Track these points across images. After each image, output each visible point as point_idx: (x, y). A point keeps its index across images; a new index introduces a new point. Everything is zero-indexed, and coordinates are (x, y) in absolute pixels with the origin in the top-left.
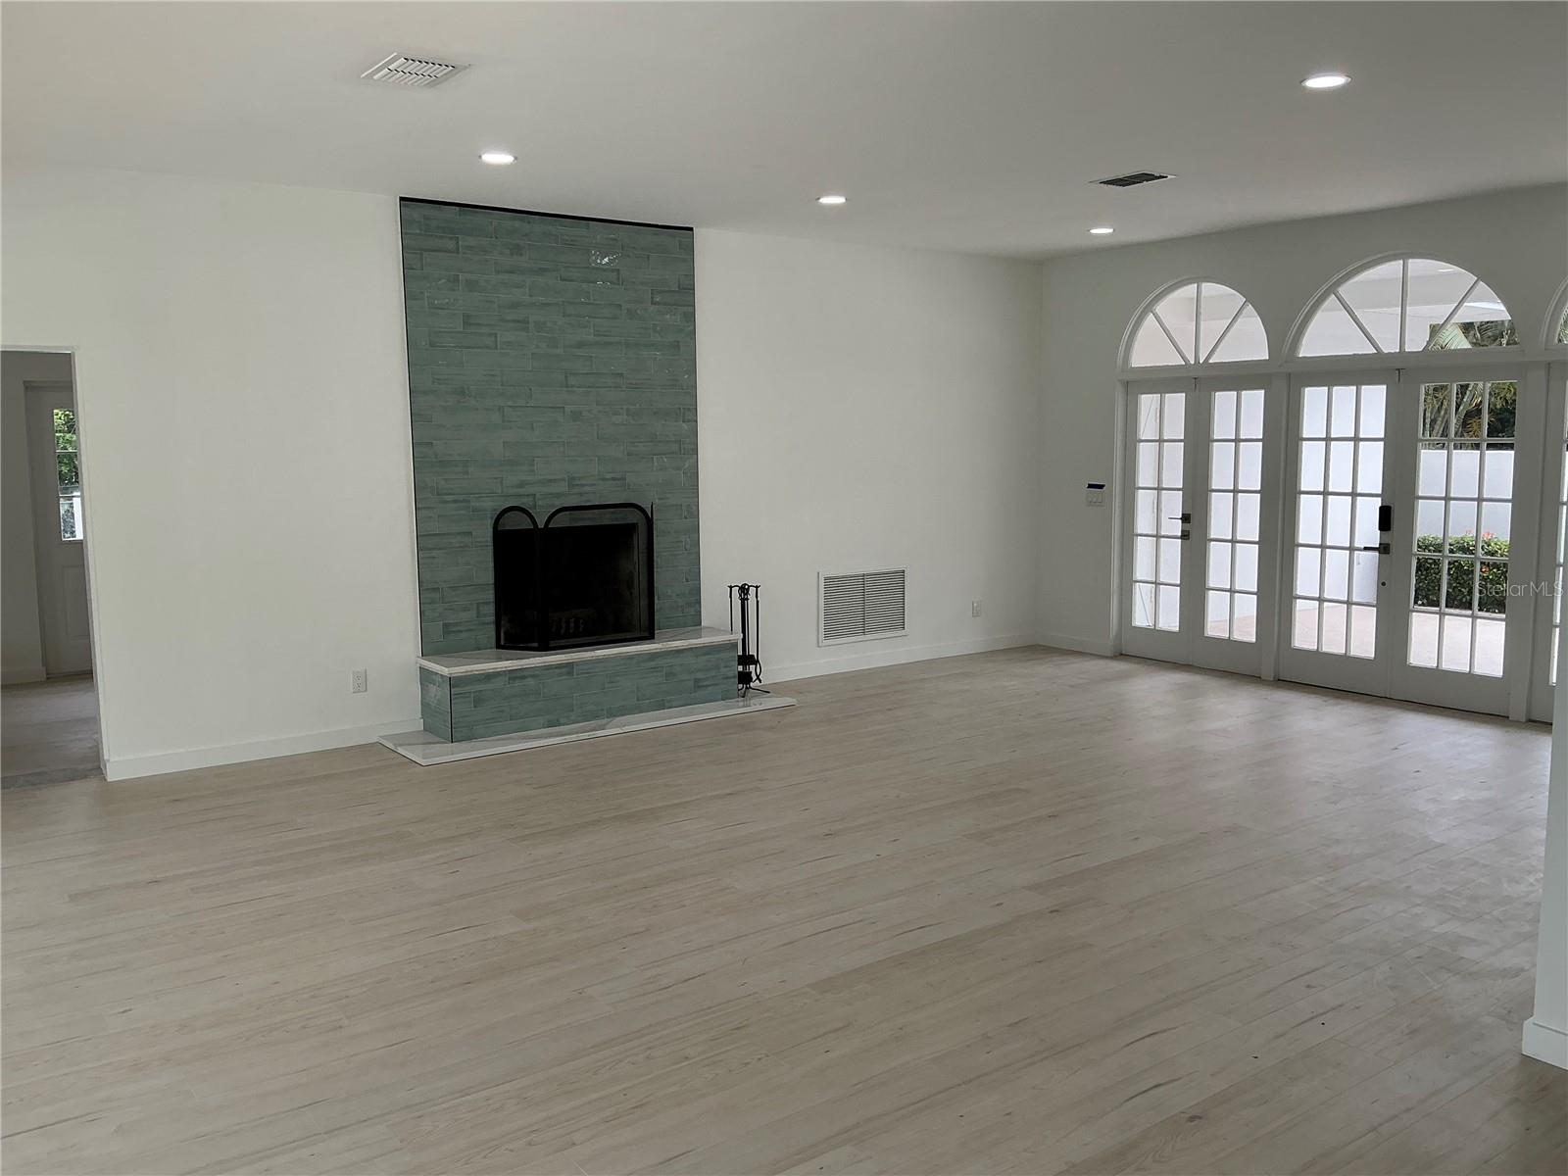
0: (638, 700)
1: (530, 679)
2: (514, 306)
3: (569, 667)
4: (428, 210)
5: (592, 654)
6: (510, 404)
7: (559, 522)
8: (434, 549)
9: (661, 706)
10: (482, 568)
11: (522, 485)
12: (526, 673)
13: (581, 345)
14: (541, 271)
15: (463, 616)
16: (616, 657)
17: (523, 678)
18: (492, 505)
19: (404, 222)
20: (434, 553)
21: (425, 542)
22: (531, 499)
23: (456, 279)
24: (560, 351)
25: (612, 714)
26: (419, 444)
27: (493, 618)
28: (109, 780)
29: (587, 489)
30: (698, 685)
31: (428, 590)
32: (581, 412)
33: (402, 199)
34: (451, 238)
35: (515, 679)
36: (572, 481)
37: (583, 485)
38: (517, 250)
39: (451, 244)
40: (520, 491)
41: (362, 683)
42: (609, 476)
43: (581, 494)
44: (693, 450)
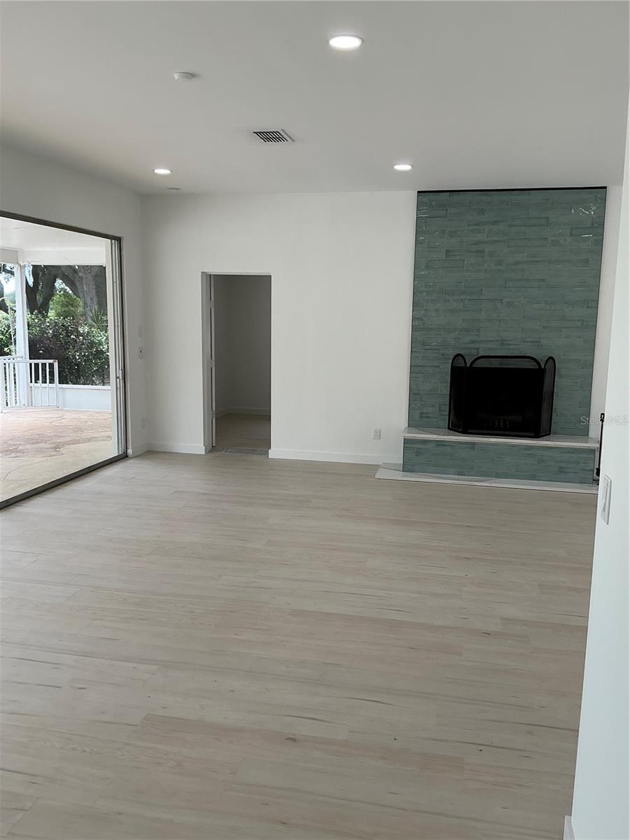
0: (517, 472)
1: (448, 447)
2: (477, 243)
3: (473, 444)
4: (432, 196)
5: (485, 439)
6: (469, 298)
7: (479, 364)
8: (417, 373)
9: (533, 477)
10: (443, 386)
11: (472, 342)
12: (446, 444)
13: (517, 263)
14: (496, 222)
15: (431, 409)
16: (504, 444)
17: (445, 446)
18: (452, 353)
19: (419, 204)
20: (418, 375)
21: (415, 370)
22: (476, 351)
23: (444, 232)
24: (503, 268)
25: (498, 476)
26: (416, 318)
27: (448, 413)
28: (270, 457)
29: (512, 347)
30: (561, 470)
31: (414, 395)
32: (513, 302)
33: (419, 192)
34: (443, 210)
35: (440, 445)
36: (503, 342)
37: (510, 345)
38: (482, 212)
39: (444, 212)
40: (471, 346)
41: (378, 435)
42: (529, 340)
43: (509, 349)
44: (593, 326)
